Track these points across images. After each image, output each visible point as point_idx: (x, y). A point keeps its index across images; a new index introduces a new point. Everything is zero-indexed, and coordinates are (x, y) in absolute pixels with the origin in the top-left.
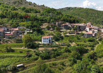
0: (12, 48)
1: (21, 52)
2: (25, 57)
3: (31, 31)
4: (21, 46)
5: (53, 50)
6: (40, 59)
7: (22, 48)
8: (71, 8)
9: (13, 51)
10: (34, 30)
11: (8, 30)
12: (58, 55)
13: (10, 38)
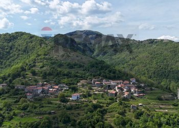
0: (51, 101)
1: (56, 104)
2: (57, 107)
4: (57, 100)
5: (76, 105)
6: (65, 110)
7: (57, 102)
8: (155, 41)
9: (51, 103)
10: (70, 88)
11: (51, 88)
12: (78, 108)
13: (52, 94)
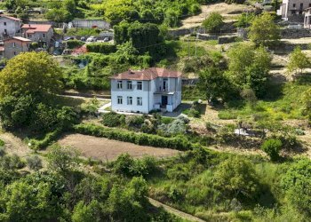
3: (112, 42)
